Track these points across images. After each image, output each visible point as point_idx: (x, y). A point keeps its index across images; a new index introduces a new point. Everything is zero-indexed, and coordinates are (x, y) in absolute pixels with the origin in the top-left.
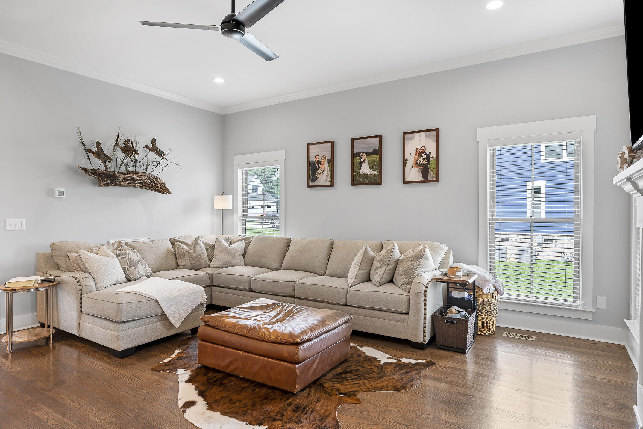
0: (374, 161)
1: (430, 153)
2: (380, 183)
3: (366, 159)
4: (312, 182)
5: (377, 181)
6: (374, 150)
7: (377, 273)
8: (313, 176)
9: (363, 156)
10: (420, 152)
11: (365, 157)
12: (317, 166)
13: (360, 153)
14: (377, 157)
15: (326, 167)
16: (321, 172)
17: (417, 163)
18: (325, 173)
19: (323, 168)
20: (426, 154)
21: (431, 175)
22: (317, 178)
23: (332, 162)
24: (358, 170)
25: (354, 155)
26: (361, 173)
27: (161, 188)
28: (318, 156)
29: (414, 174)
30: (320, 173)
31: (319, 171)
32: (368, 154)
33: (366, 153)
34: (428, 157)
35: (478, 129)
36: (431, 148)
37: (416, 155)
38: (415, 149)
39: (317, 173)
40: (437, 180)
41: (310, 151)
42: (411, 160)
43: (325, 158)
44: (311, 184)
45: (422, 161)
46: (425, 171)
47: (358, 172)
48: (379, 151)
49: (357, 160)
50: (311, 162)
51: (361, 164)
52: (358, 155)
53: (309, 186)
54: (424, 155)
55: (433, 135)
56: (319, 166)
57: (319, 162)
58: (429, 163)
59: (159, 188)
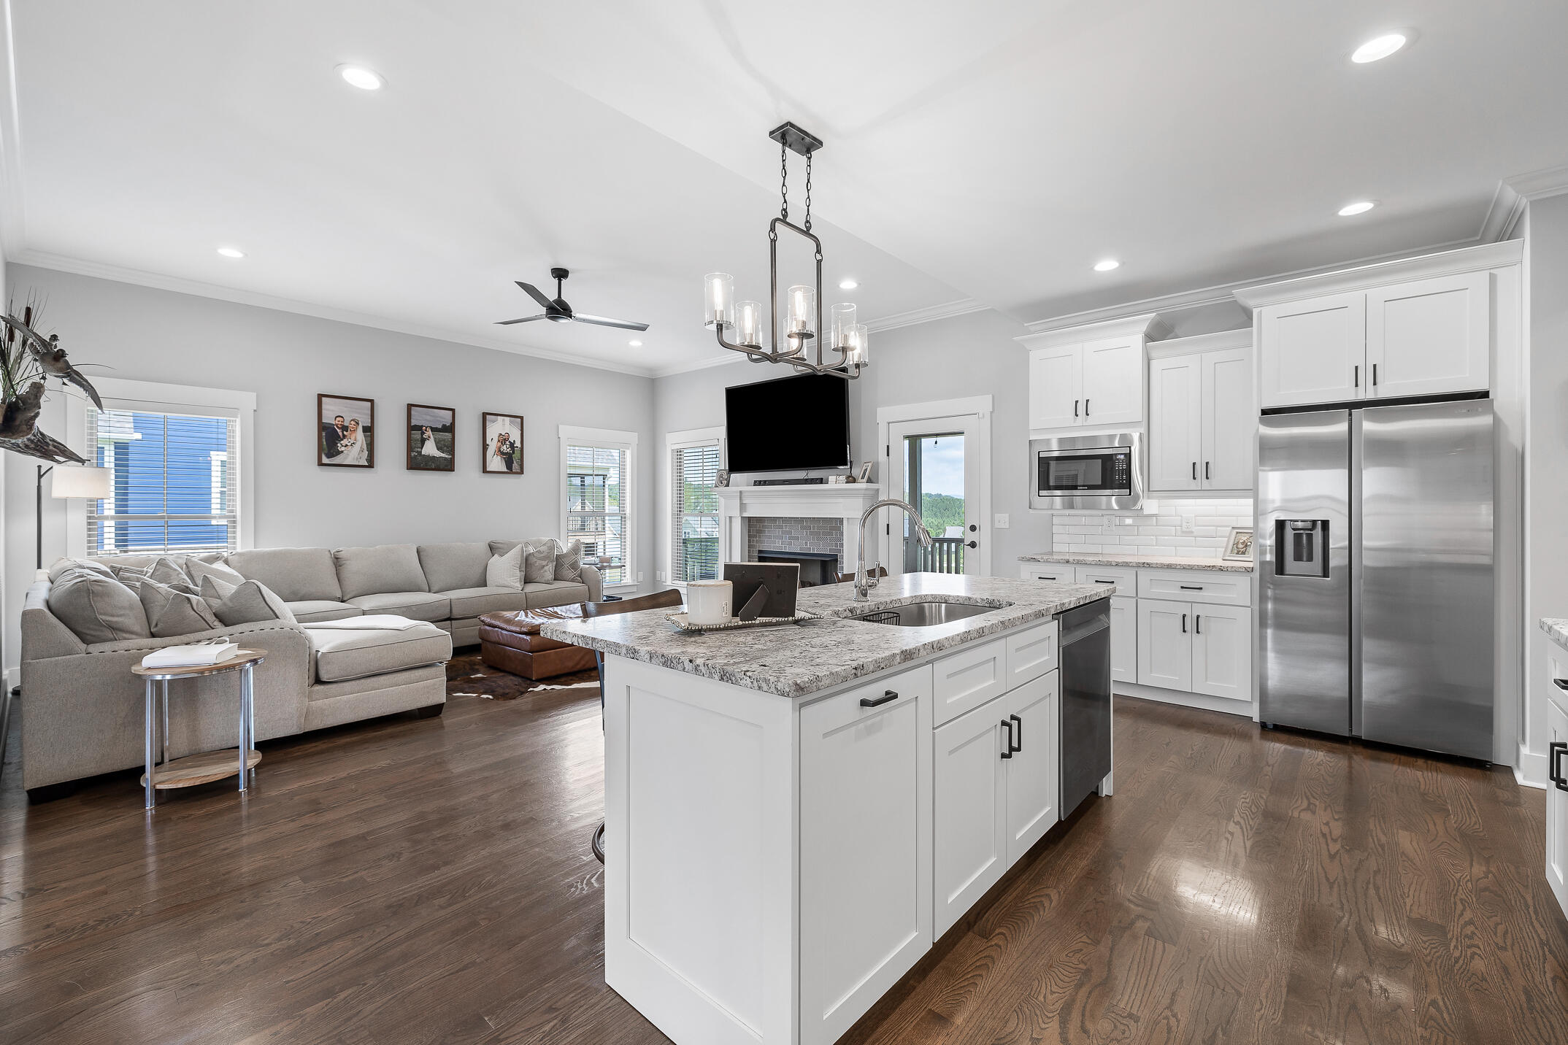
0: (444, 440)
1: (514, 441)
2: (452, 469)
3: (432, 436)
4: (329, 456)
5: (447, 466)
6: (444, 426)
7: (545, 571)
8: (329, 450)
9: (426, 431)
10: (503, 439)
11: (429, 433)
12: (340, 434)
13: (422, 426)
14: (448, 435)
15: (360, 435)
16: (349, 444)
17: (500, 451)
18: (357, 448)
19: (353, 438)
20: (510, 442)
21: (515, 466)
22: (340, 453)
23: (369, 430)
24: (419, 450)
25: (411, 428)
26: (423, 453)
27: (55, 447)
28: (342, 417)
29: (496, 463)
30: (346, 445)
31: (344, 442)
32: (434, 430)
33: (431, 428)
34: (512, 445)
35: (560, 426)
36: (515, 436)
37: (499, 441)
38: (498, 435)
39: (339, 445)
40: (522, 472)
41: (324, 406)
42: (493, 446)
43: (358, 424)
44: (325, 460)
45: (505, 448)
46: (509, 461)
47: (417, 452)
48: (450, 429)
49: (416, 435)
50: (327, 425)
51: (423, 441)
52: (419, 428)
53: (320, 464)
54: (507, 443)
55: (517, 423)
56: (343, 433)
57: (345, 428)
58: (514, 452)
59: (51, 447)
